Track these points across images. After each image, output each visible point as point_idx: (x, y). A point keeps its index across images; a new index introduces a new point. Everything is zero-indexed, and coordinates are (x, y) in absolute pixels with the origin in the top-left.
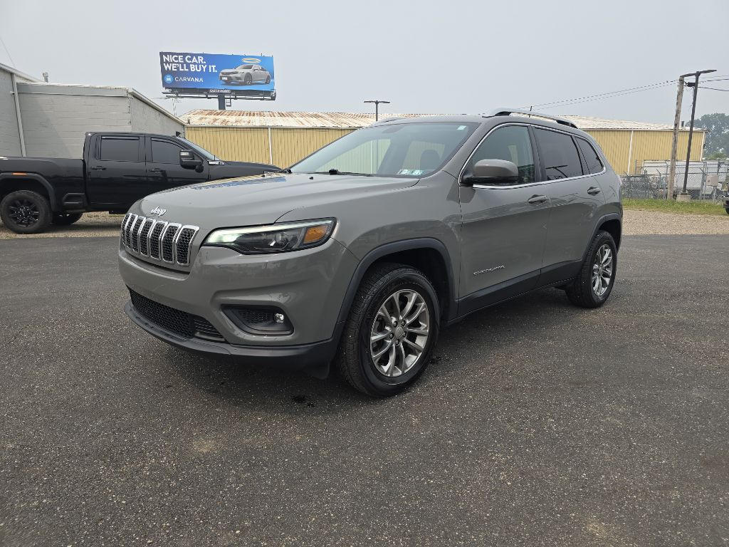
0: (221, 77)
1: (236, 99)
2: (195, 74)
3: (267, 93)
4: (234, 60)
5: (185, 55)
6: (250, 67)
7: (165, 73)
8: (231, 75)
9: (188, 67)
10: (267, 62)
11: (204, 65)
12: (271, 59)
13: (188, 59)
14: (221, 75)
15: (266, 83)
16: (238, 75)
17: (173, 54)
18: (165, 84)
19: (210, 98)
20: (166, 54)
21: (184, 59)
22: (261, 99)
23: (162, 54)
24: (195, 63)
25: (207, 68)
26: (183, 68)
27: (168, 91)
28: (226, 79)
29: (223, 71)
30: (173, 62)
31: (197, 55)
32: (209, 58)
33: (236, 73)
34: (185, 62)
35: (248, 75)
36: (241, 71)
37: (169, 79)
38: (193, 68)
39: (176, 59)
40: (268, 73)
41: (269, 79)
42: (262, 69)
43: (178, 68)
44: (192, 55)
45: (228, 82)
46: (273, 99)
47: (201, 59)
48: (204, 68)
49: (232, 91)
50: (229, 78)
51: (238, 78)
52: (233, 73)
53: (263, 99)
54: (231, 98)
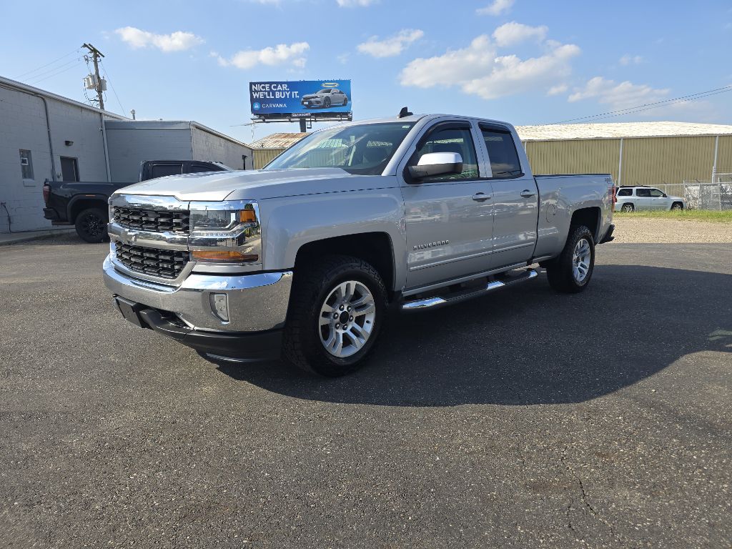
0: (303, 102)
1: (316, 121)
2: (280, 101)
3: (346, 114)
4: (314, 86)
5: (271, 83)
6: (329, 91)
7: (253, 100)
8: (312, 100)
9: (274, 95)
10: (344, 86)
11: (288, 92)
12: (348, 82)
13: (274, 87)
14: (302, 100)
15: (344, 105)
16: (317, 99)
17: (261, 83)
18: (253, 111)
19: (293, 121)
20: (255, 84)
21: (270, 87)
22: (339, 121)
23: (251, 84)
24: (279, 91)
25: (291, 95)
26: (269, 95)
27: (256, 117)
28: (307, 103)
29: (305, 96)
30: (261, 91)
31: (281, 83)
32: (292, 85)
33: (317, 97)
34: (271, 90)
35: (327, 99)
36: (320, 95)
37: (257, 106)
38: (278, 95)
39: (263, 87)
40: (345, 95)
41: (346, 101)
42: (340, 92)
43: (265, 96)
44: (277, 83)
46: (350, 119)
47: (285, 87)
48: (288, 94)
49: (312, 114)
50: (310, 103)
51: (318, 102)
52: (313, 97)
53: (342, 120)
54: (311, 121)
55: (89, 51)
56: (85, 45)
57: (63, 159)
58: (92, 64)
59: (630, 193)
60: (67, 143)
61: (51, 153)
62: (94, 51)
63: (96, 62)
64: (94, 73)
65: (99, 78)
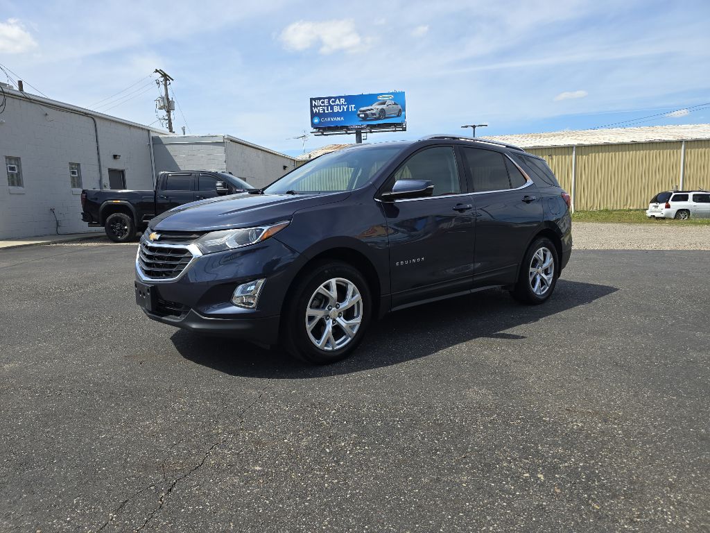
0: (359, 115)
1: (371, 132)
2: (338, 114)
3: (400, 124)
4: (371, 98)
5: (329, 98)
6: (384, 103)
7: (313, 115)
8: (368, 112)
9: (332, 109)
10: (399, 98)
11: (345, 105)
12: (403, 93)
13: (333, 102)
14: (359, 113)
15: (398, 116)
16: (374, 112)
17: (320, 99)
18: (313, 125)
19: (349, 134)
20: (315, 99)
21: (329, 102)
23: (312, 100)
24: (337, 105)
25: (348, 108)
26: (328, 110)
27: (315, 130)
28: (363, 115)
29: (362, 109)
30: (320, 106)
31: (339, 98)
32: (349, 99)
33: (372, 109)
34: (330, 105)
35: (383, 111)
36: (376, 107)
37: (316, 121)
38: (336, 109)
39: (323, 103)
40: (400, 107)
41: (400, 113)
42: (395, 104)
43: (324, 110)
44: (335, 98)
45: (364, 119)
46: (404, 130)
47: (342, 101)
48: (345, 108)
49: (368, 125)
50: (366, 115)
51: (373, 114)
52: (369, 110)
53: (395, 131)
54: (366, 133)
55: (160, 75)
56: (157, 71)
57: (111, 171)
58: (162, 87)
59: (685, 198)
60: (115, 157)
61: (100, 166)
62: (165, 75)
63: (166, 85)
64: (164, 95)
65: (168, 99)
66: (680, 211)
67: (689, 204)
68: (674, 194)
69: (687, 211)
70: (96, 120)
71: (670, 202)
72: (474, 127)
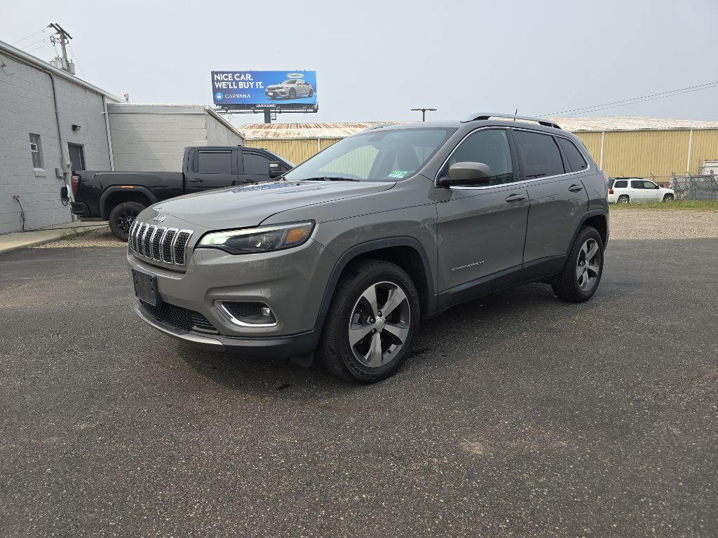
0: (267, 93)
1: (280, 112)
2: (244, 91)
3: (310, 106)
4: (279, 76)
5: (234, 73)
6: (294, 82)
7: (215, 90)
8: (276, 91)
9: (237, 84)
10: (310, 77)
11: (251, 82)
12: (313, 73)
13: (237, 77)
14: (267, 90)
15: (309, 96)
16: (283, 90)
17: (223, 73)
18: (216, 101)
19: (257, 112)
20: (217, 73)
21: (233, 78)
22: (305, 112)
23: (213, 73)
24: (243, 81)
25: (254, 85)
26: (232, 85)
27: (218, 107)
28: (272, 94)
29: (270, 87)
30: (224, 81)
31: (245, 73)
32: (256, 75)
33: (281, 88)
34: (234, 80)
35: (293, 90)
36: (285, 86)
37: (219, 97)
38: (241, 85)
39: (226, 77)
40: (310, 87)
41: (311, 93)
42: (306, 83)
43: (228, 86)
44: (241, 73)
45: (273, 98)
46: (315, 111)
47: (248, 77)
48: (252, 84)
49: (278, 105)
50: (275, 93)
51: (283, 93)
52: (278, 88)
53: (307, 112)
54: (276, 112)
55: (56, 31)
56: (52, 25)
57: (71, 146)
59: (624, 185)
60: (74, 128)
61: (60, 139)
62: (61, 31)
63: (63, 44)
64: (61, 56)
65: (67, 61)
66: (621, 196)
67: (628, 190)
68: (616, 181)
69: (627, 196)
70: (55, 78)
71: (613, 188)
72: (424, 110)
